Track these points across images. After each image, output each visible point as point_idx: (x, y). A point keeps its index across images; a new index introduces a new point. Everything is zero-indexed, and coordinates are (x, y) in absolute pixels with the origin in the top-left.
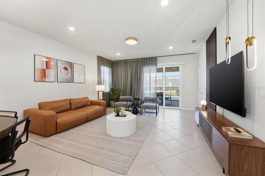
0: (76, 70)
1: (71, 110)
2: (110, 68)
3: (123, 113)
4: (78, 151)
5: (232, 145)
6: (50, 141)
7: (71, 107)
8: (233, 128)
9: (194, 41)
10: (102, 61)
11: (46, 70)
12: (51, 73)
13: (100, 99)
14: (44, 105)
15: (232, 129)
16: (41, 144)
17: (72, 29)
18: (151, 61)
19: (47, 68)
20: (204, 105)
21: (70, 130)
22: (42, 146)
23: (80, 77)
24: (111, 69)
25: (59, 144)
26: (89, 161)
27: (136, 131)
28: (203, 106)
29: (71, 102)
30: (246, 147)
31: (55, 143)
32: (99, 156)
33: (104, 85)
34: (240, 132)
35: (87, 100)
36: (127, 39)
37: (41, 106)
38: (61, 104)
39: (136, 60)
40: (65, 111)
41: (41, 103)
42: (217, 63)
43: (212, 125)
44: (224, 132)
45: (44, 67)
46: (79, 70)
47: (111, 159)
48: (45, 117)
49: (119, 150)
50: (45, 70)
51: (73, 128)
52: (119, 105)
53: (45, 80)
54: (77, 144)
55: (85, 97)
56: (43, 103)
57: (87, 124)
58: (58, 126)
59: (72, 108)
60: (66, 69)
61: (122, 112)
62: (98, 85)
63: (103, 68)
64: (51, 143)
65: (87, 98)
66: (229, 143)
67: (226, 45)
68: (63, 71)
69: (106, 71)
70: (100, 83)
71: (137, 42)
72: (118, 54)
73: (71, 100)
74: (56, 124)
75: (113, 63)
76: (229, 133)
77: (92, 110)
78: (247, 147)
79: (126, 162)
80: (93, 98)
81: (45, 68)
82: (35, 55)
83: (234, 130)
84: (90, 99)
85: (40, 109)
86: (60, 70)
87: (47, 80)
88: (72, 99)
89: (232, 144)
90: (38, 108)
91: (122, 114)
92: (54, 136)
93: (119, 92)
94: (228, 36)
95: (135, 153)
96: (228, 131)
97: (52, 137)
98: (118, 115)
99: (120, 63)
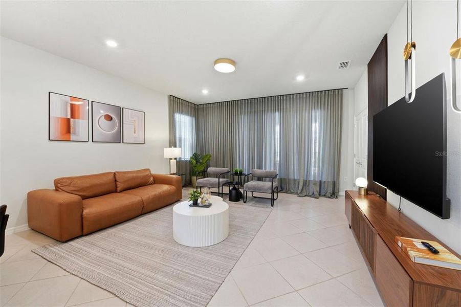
0: (128, 120)
1: (116, 191)
2: (192, 117)
3: (204, 200)
4: (110, 274)
5: (416, 285)
6: (67, 251)
7: (116, 186)
8: (421, 241)
9: (344, 65)
10: (177, 104)
11: (71, 120)
12: (81, 126)
13: (172, 173)
14: (63, 184)
15: (418, 243)
16: (49, 257)
17: (112, 44)
19: (72, 116)
20: (362, 188)
21: (109, 229)
22: (49, 261)
23: (135, 133)
24: (194, 119)
25: (81, 257)
26: (123, 297)
27: (229, 235)
28: (360, 188)
29: (116, 176)
30: (451, 291)
31: (74, 254)
32: (147, 286)
33: (180, 146)
34: (435, 252)
35: (147, 175)
36: (216, 62)
37: (59, 185)
38: (96, 181)
40: (103, 195)
41: (59, 180)
42: (389, 104)
43: (375, 232)
44: (400, 250)
45: (66, 114)
46: (135, 121)
47: (166, 294)
48: (61, 205)
49: (187, 273)
50: (69, 120)
51: (115, 226)
52: (204, 184)
53: (70, 138)
54: (112, 259)
55: (145, 169)
56: (63, 179)
57: (142, 218)
58: (84, 222)
59: (119, 189)
60: (109, 118)
61: (202, 199)
62: (170, 146)
63: (178, 116)
64: (66, 256)
65: (148, 170)
66: (409, 279)
67: (406, 61)
68: (104, 122)
69: (185, 122)
70: (173, 143)
71: (235, 67)
72: (205, 92)
73: (116, 173)
74: (82, 218)
75: (198, 109)
76: (412, 253)
77: (153, 193)
78: (455, 293)
79: (194, 302)
80: (159, 170)
81: (69, 116)
82: (49, 93)
83: (423, 247)
84: (153, 172)
85: (57, 190)
86: (98, 119)
87: (73, 137)
88: (118, 172)
89: (417, 282)
90: (54, 189)
91: (202, 202)
92: (78, 240)
93: (209, 160)
94: (410, 42)
95: (218, 282)
96: (408, 249)
97: (72, 243)
98: (195, 204)
99: (211, 107)
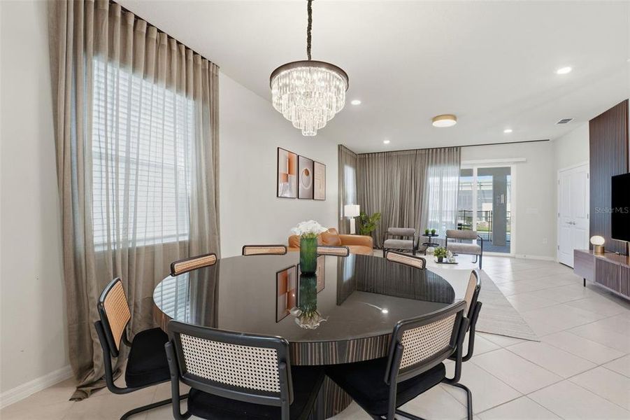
0: (317, 174)
2: (354, 168)
9: (565, 121)
10: (345, 154)
11: (289, 175)
12: (293, 182)
13: (352, 233)
18: (448, 154)
20: (599, 246)
23: (320, 188)
24: (355, 171)
36: (435, 119)
39: (412, 152)
45: (287, 171)
46: (320, 175)
60: (307, 173)
65: (334, 229)
68: (304, 177)
70: (343, 199)
75: (357, 158)
82: (278, 148)
86: (301, 175)
93: (378, 219)
98: (440, 261)
99: (375, 157)
